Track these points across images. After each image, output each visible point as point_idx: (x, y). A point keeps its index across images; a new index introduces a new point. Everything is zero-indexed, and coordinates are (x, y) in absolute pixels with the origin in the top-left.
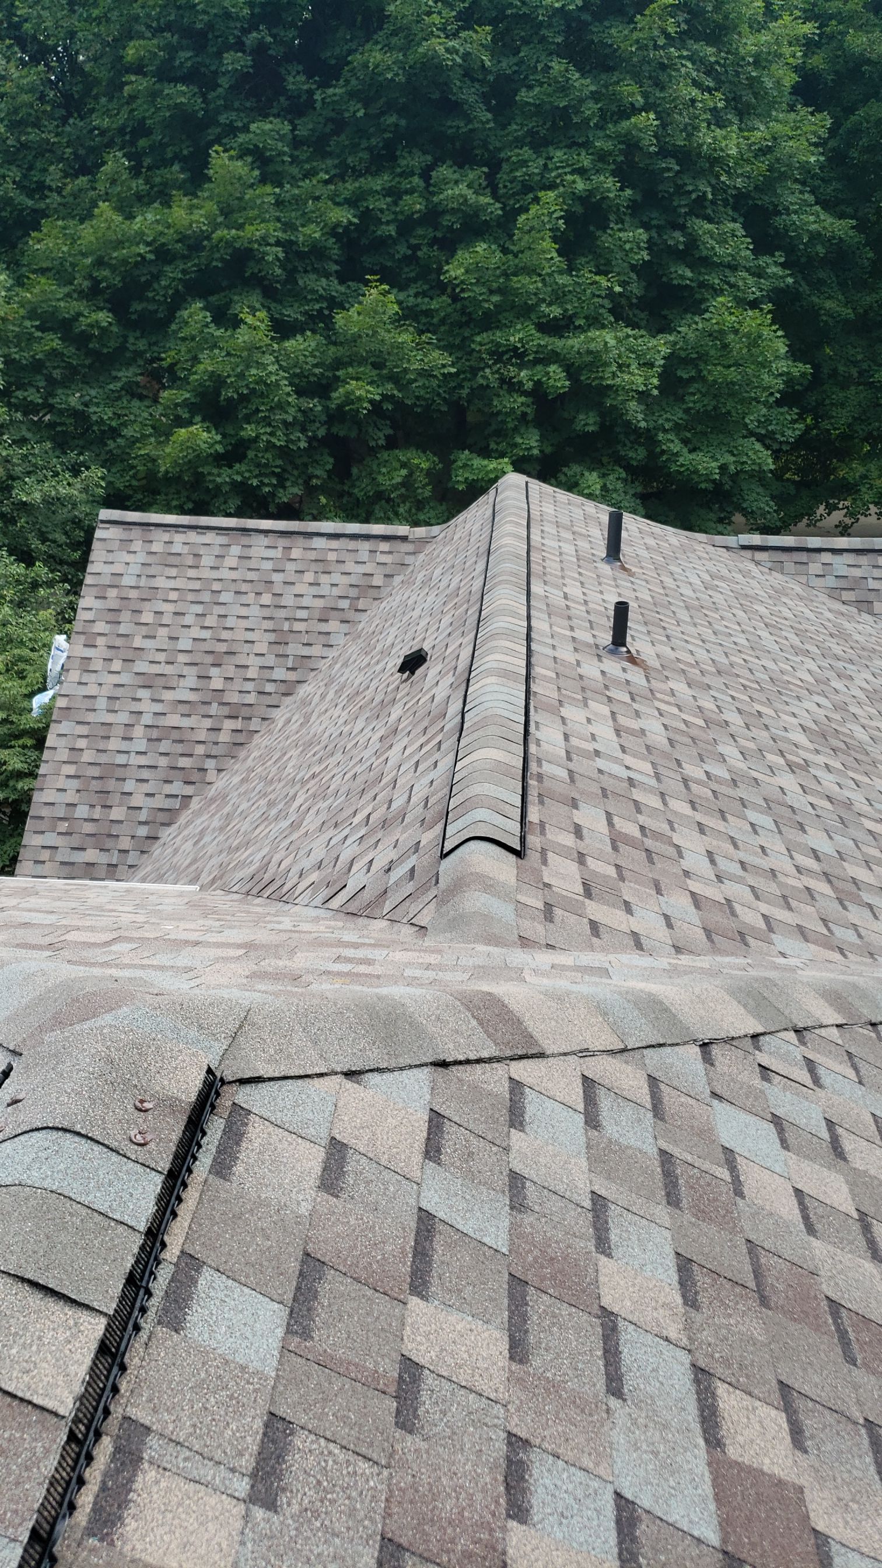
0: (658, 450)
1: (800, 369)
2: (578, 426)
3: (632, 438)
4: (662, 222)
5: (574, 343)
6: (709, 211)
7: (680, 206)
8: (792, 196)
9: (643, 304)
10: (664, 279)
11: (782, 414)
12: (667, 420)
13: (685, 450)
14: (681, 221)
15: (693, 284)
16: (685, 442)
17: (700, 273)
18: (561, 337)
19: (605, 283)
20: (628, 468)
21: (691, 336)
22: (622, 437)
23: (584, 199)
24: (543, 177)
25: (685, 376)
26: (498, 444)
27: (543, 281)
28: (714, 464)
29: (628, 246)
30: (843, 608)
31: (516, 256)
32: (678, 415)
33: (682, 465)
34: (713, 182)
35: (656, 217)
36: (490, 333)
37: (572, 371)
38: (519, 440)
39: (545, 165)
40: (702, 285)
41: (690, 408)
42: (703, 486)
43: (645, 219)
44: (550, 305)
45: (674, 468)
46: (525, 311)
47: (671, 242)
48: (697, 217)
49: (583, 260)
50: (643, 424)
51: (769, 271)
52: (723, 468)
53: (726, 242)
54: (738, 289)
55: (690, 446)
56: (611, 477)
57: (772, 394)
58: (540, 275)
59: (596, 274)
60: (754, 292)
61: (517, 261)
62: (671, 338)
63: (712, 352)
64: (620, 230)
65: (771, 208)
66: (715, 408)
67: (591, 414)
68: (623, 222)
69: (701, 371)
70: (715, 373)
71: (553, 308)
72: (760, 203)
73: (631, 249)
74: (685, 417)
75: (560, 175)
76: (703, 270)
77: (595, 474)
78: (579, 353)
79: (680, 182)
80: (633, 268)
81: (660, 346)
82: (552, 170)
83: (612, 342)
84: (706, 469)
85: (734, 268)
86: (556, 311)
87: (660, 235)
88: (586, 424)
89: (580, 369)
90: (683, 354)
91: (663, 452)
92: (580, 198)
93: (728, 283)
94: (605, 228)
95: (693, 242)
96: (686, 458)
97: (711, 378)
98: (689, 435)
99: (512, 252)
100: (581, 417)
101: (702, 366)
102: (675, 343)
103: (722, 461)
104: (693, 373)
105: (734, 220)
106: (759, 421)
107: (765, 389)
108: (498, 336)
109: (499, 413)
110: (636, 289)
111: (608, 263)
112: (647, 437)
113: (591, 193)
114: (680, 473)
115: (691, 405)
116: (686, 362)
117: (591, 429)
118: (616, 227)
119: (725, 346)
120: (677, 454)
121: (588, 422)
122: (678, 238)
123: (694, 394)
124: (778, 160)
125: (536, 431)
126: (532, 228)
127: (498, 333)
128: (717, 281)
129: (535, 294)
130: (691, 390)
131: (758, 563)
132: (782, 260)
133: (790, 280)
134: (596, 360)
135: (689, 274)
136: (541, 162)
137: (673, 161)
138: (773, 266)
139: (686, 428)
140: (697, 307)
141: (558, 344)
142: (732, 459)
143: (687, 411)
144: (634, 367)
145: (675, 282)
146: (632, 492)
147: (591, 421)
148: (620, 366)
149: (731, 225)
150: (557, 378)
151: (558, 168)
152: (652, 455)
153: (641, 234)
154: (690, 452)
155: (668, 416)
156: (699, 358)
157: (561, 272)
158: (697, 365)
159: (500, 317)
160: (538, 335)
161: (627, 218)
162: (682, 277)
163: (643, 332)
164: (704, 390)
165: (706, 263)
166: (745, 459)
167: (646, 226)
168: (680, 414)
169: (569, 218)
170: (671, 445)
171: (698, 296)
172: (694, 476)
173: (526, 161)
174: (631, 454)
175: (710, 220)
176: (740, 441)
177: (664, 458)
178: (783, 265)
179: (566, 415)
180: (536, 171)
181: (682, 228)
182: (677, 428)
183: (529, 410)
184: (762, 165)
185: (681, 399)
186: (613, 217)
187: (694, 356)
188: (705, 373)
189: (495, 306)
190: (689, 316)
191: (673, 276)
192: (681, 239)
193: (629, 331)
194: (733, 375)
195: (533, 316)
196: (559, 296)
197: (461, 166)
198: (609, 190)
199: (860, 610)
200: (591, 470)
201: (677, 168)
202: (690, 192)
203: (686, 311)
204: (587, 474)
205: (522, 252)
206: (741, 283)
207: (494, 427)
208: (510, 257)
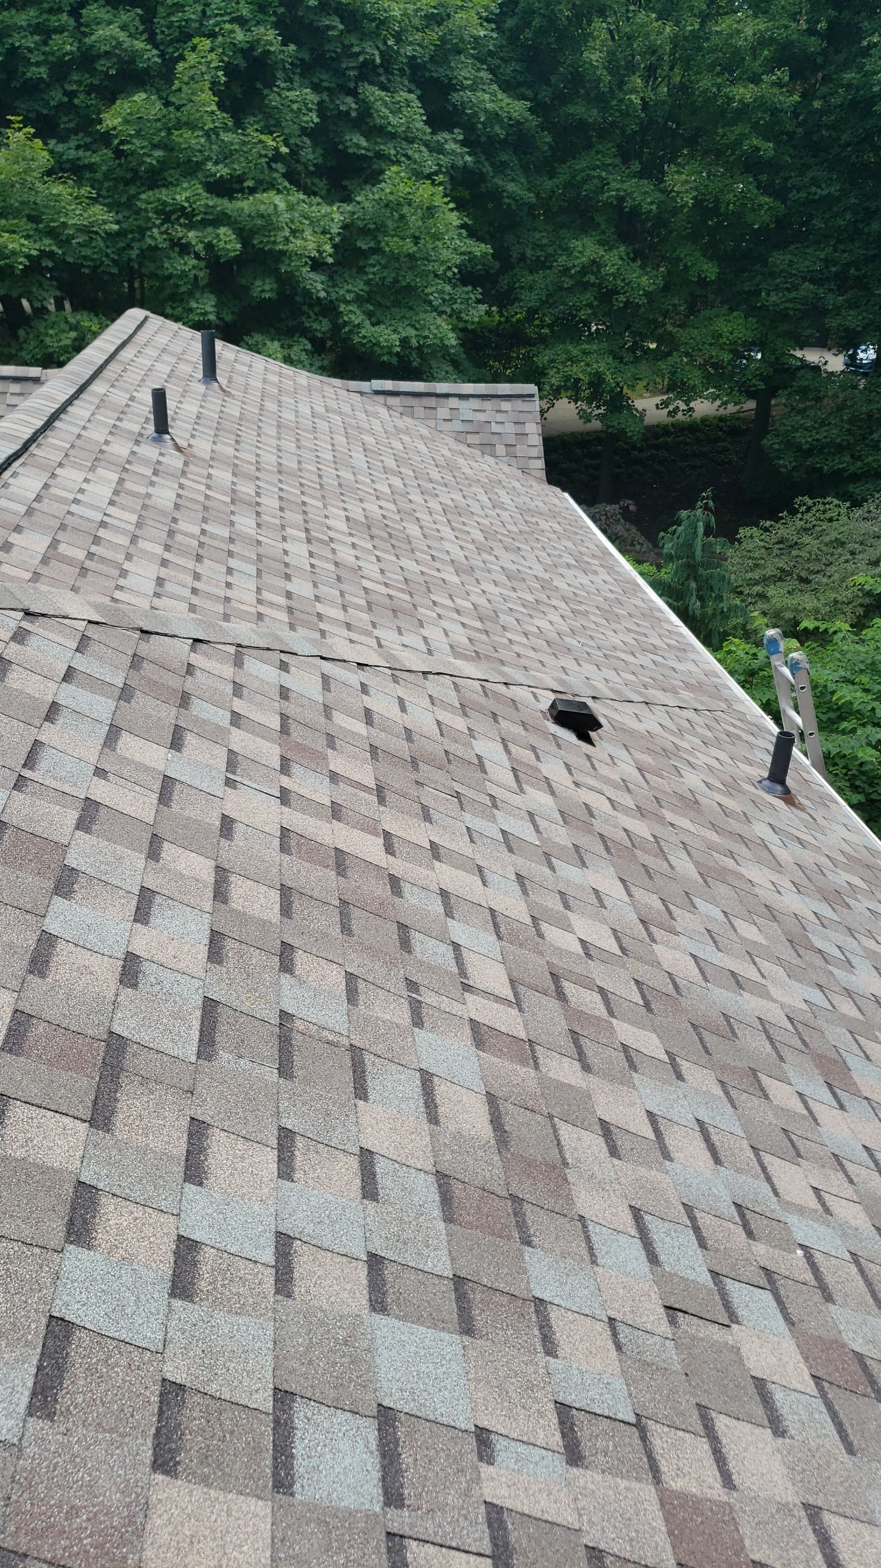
0: (341, 321)
1: (480, 249)
2: (255, 292)
3: (317, 309)
4: (333, 85)
5: (244, 206)
6: (383, 79)
7: (347, 69)
8: (464, 70)
9: (320, 171)
10: (341, 147)
11: (467, 293)
12: (348, 291)
13: (367, 322)
14: (352, 85)
15: (370, 154)
16: (370, 315)
17: (376, 143)
18: (231, 199)
19: (272, 143)
20: (313, 340)
21: (367, 204)
22: (305, 308)
23: (247, 51)
24: (201, 24)
25: (364, 247)
26: (173, 308)
27: (207, 135)
28: (395, 337)
29: (295, 107)
30: (466, 450)
31: (178, 108)
32: (359, 286)
33: (364, 337)
34: (383, 48)
35: (326, 79)
36: (156, 191)
37: (244, 235)
38: (194, 305)
39: (204, 12)
40: (379, 155)
41: (372, 280)
42: (385, 358)
43: (315, 80)
44: (216, 163)
45: (356, 340)
46: (191, 168)
47: (343, 108)
48: (371, 83)
49: (251, 119)
50: (323, 294)
51: (447, 147)
52: (405, 342)
53: (401, 112)
54: (415, 162)
55: (374, 320)
56: (295, 348)
57: (449, 268)
58: (202, 128)
59: (262, 133)
60: (430, 166)
61: (178, 114)
62: (349, 208)
63: (390, 223)
64: (289, 90)
65: (446, 81)
66: (396, 281)
67: (268, 281)
68: (291, 81)
69: (380, 242)
70: (392, 244)
71: (220, 166)
72: (435, 75)
73: (300, 109)
74: (366, 288)
75: (217, 24)
76: (379, 140)
77: (276, 344)
78: (249, 216)
79: (346, 42)
80: (304, 131)
81: (336, 215)
82: (210, 17)
83: (282, 206)
84: (387, 341)
85: (411, 141)
86: (222, 171)
87: (332, 100)
88: (263, 291)
89: (253, 232)
90: (361, 224)
91: (345, 323)
92: (242, 50)
93: (406, 156)
94: (270, 84)
95: (366, 110)
96: (368, 330)
97: (387, 249)
98: (371, 308)
99: (173, 104)
100: (258, 283)
101: (380, 237)
102: (354, 213)
103: (404, 335)
104: (372, 244)
105: (410, 91)
106: (444, 300)
107: (443, 263)
108: (164, 194)
109: (170, 276)
110: (310, 154)
111: (278, 125)
112: (328, 309)
113: (253, 45)
114: (364, 345)
115: (371, 276)
116: (365, 232)
117: (267, 295)
118: (283, 85)
119: (402, 217)
120: (358, 326)
121: (264, 288)
122: (349, 103)
123: (374, 266)
124: (451, 32)
125: (212, 296)
126: (192, 78)
127: (164, 191)
128: (393, 152)
129: (200, 151)
130: (371, 262)
131: (389, 408)
132: (461, 137)
133: (468, 158)
134: (268, 223)
135: (364, 143)
136: (200, 8)
137: (337, 19)
138: (451, 142)
139: (368, 301)
140: (374, 177)
141: (224, 204)
142: (413, 332)
143: (368, 283)
144: (308, 234)
145: (351, 151)
146: (317, 364)
147: (267, 288)
148: (293, 232)
149: (405, 95)
150: (227, 241)
151: (217, 15)
152: (337, 328)
153: (312, 97)
154: (373, 325)
155: (350, 287)
156: (377, 229)
157: (226, 129)
158: (375, 237)
159: (166, 174)
160: (205, 194)
161: (297, 78)
162: (358, 146)
163: (318, 200)
164: (383, 262)
165: (379, 132)
166: (426, 333)
167: (316, 88)
168: (361, 286)
169: (229, 69)
170: (353, 317)
171: (375, 167)
172: (376, 348)
173: (183, 6)
174: (315, 326)
175: (383, 88)
176: (422, 316)
177: (347, 329)
178: (463, 143)
179: (243, 282)
180: (193, 17)
181: (354, 93)
182: (359, 300)
183: (201, 274)
184: (434, 35)
185: (361, 270)
186: (280, 74)
187: (372, 226)
188: (383, 244)
189: (158, 161)
190: (368, 187)
191: (349, 144)
192: (354, 106)
193: (302, 196)
194: (409, 247)
195: (200, 175)
196: (226, 156)
197: (115, 8)
198: (271, 44)
199: (483, 453)
200: (273, 340)
201: (341, 27)
202: (358, 54)
203: (366, 182)
204: (269, 343)
205: (184, 105)
206: (416, 156)
207: (168, 291)
208: (171, 109)
